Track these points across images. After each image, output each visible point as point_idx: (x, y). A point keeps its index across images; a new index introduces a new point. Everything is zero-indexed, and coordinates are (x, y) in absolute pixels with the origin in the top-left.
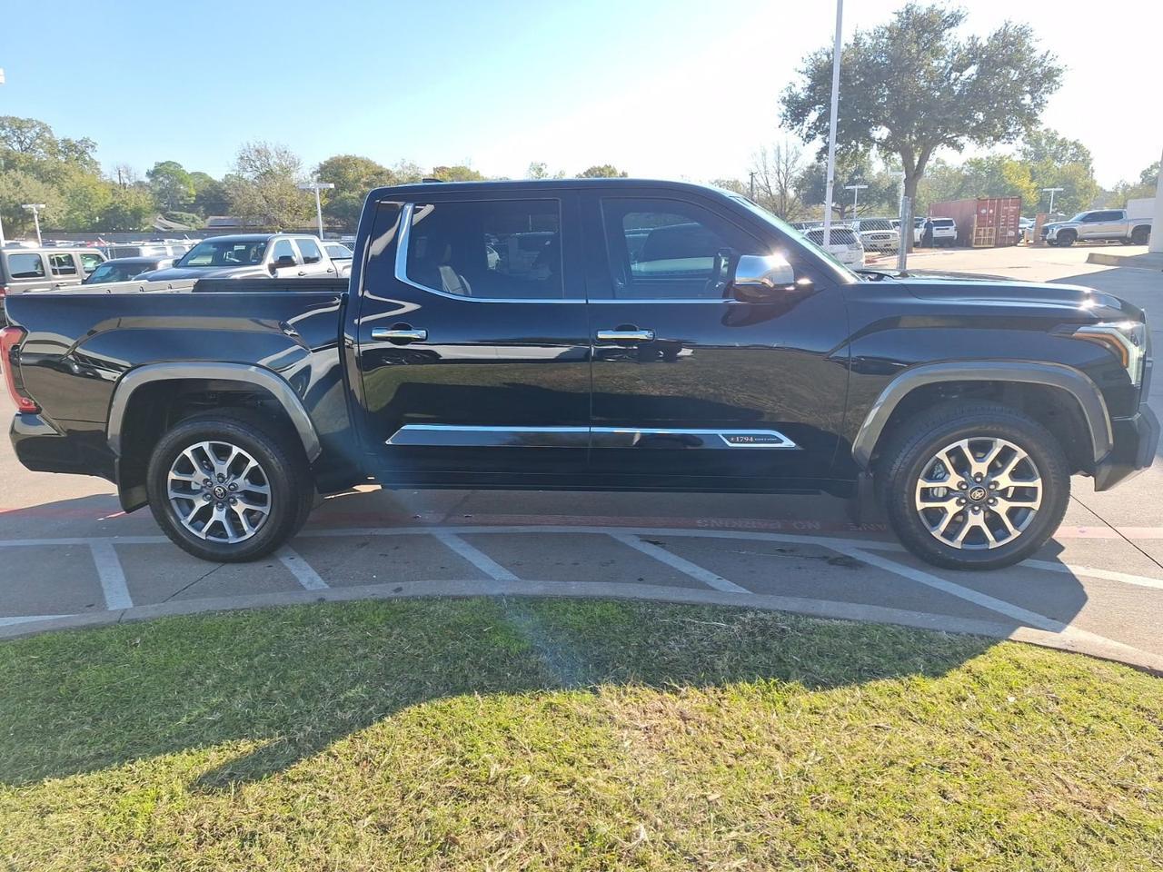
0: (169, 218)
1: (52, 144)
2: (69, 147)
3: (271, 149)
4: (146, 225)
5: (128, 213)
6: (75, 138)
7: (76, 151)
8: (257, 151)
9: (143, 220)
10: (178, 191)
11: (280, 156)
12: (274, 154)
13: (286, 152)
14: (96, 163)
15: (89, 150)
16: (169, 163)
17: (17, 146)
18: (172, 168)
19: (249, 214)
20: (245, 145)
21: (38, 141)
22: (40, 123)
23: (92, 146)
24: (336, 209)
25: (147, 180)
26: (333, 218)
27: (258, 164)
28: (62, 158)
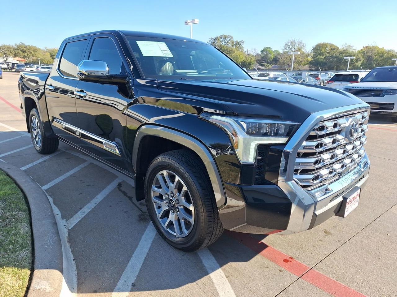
0: (261, 65)
1: (233, 42)
2: (237, 43)
3: (296, 41)
4: (251, 67)
5: (247, 63)
6: (239, 41)
7: (238, 44)
8: (291, 42)
9: (251, 66)
10: (268, 57)
11: (299, 44)
12: (297, 43)
13: (301, 42)
14: (243, 48)
15: (242, 44)
16: (268, 48)
17: (224, 44)
18: (268, 49)
19: (283, 64)
20: (288, 40)
21: (229, 42)
22: (231, 36)
23: (243, 43)
24: (314, 62)
25: (260, 53)
26: (311, 66)
27: (291, 47)
28: (234, 47)
